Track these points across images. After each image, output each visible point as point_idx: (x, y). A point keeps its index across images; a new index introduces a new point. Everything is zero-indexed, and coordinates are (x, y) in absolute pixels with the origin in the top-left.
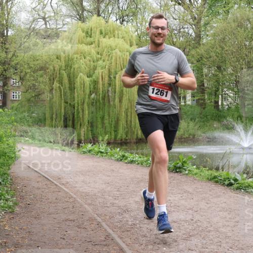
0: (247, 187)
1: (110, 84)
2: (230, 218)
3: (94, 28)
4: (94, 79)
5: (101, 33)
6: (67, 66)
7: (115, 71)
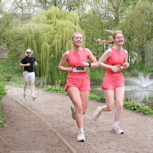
0: (145, 111)
1: (62, 49)
2: (134, 130)
3: (53, 13)
4: (52, 45)
5: (57, 17)
6: (36, 37)
7: (66, 41)
